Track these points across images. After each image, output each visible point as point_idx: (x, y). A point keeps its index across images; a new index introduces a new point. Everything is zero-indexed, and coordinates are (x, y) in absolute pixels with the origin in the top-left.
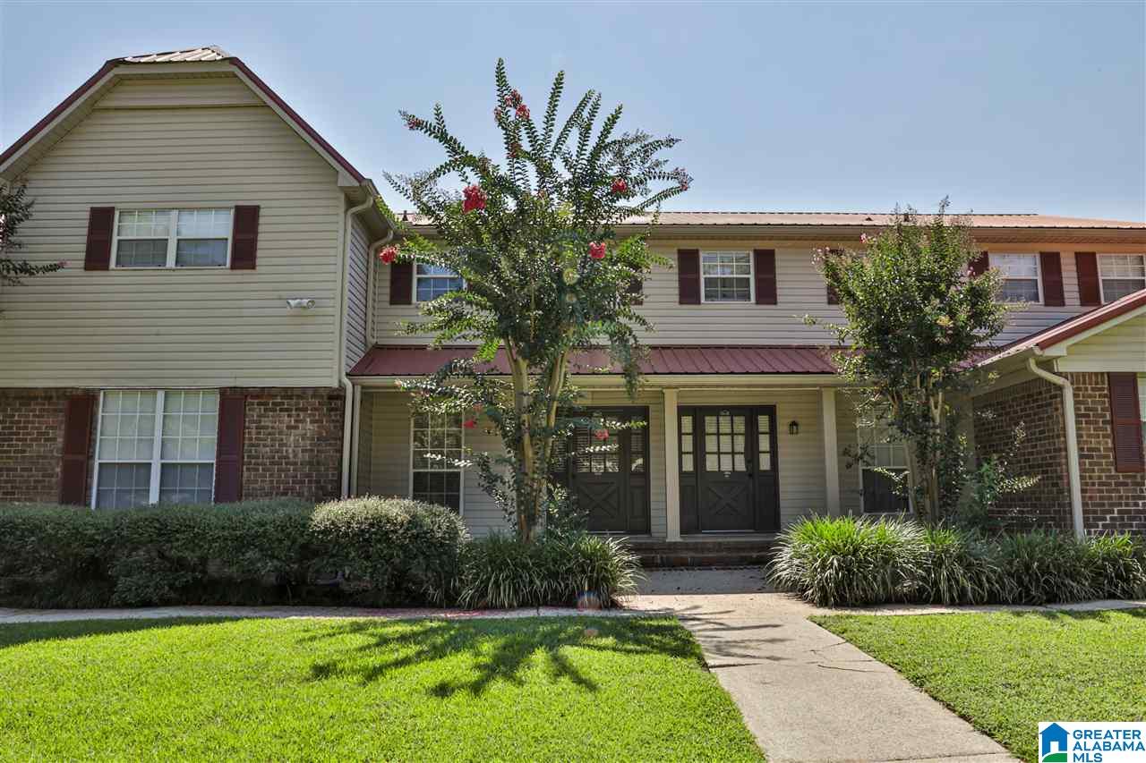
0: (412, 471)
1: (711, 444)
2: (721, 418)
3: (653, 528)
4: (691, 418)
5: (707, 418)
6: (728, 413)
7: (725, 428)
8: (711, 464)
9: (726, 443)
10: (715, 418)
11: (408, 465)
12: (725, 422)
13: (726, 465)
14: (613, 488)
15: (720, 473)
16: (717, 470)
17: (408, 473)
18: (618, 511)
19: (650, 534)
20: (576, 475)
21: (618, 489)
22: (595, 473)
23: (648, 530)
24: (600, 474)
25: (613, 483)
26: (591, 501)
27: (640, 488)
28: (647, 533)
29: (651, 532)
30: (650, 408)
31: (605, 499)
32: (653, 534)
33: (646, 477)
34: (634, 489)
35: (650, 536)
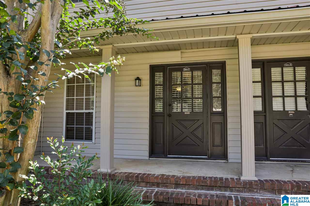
0: (65, 112)
1: (276, 89)
2: (285, 69)
3: (230, 156)
4: (259, 69)
5: (273, 70)
6: (291, 64)
7: (288, 76)
8: (277, 105)
9: (289, 89)
10: (279, 69)
11: (63, 107)
12: (288, 71)
13: (290, 106)
14: (200, 123)
15: (285, 112)
16: (282, 110)
17: (63, 113)
18: (202, 141)
19: (227, 160)
20: (171, 114)
21: (202, 125)
22: (185, 113)
23: (226, 157)
24: (189, 113)
25: (199, 120)
26: (182, 133)
27: (219, 124)
28: (224, 159)
29: (228, 158)
30: (226, 62)
31: (192, 132)
32: (230, 160)
33: (224, 115)
34: (215, 125)
35: (227, 161)
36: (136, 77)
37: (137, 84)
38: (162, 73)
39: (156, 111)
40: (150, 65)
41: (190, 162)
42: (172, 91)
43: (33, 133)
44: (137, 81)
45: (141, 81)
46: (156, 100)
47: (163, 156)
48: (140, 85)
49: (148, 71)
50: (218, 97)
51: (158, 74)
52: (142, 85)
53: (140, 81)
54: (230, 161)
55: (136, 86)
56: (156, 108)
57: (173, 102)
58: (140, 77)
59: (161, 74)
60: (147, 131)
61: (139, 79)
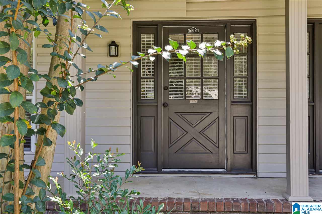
18: (217, 145)
19: (257, 174)
20: (168, 103)
21: (217, 120)
22: (191, 102)
23: (254, 169)
24: (196, 101)
25: (211, 112)
26: (185, 133)
27: (244, 119)
28: (252, 172)
29: (258, 171)
30: (257, 21)
31: (200, 132)
32: (260, 173)
33: (251, 105)
34: (236, 120)
35: (256, 176)
36: (109, 40)
37: (113, 52)
38: (152, 36)
39: (143, 98)
40: (133, 21)
41: (199, 178)
42: (169, 66)
43: (54, 134)
44: (113, 47)
45: (119, 47)
46: (142, 80)
47: (155, 170)
48: (117, 55)
49: (130, 32)
50: (242, 77)
51: (146, 36)
52: (121, 55)
53: (117, 47)
54: (260, 175)
55: (110, 55)
56: (142, 92)
57: (170, 84)
58: (117, 41)
59: (150, 38)
60: (130, 131)
61: (114, 44)
